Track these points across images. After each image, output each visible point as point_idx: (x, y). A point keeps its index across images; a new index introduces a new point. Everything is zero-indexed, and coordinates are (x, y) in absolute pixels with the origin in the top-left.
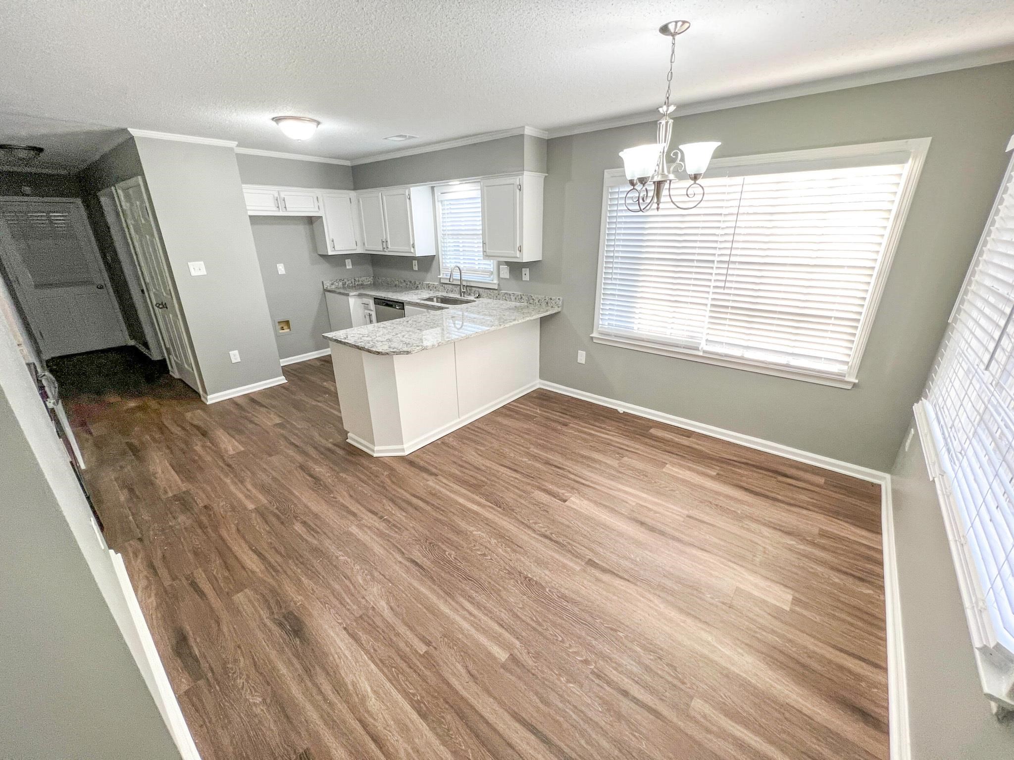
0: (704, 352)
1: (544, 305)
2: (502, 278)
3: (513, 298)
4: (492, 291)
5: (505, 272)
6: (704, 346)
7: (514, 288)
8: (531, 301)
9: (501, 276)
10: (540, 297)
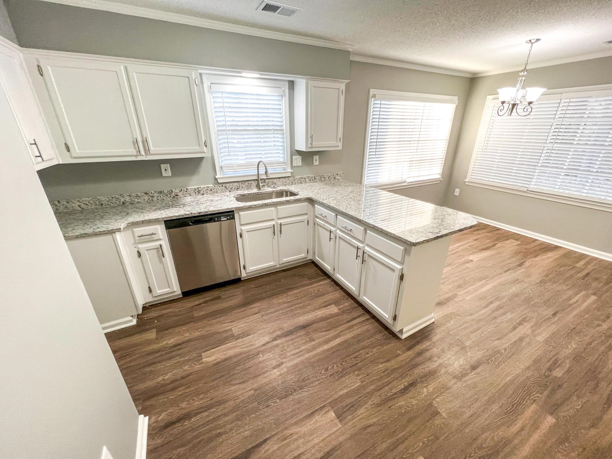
0: (408, 183)
1: (332, 180)
2: (295, 167)
3: (307, 180)
4: (287, 179)
5: (298, 160)
6: (409, 180)
7: (307, 172)
8: (323, 179)
9: (294, 164)
10: (329, 175)
